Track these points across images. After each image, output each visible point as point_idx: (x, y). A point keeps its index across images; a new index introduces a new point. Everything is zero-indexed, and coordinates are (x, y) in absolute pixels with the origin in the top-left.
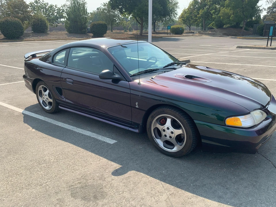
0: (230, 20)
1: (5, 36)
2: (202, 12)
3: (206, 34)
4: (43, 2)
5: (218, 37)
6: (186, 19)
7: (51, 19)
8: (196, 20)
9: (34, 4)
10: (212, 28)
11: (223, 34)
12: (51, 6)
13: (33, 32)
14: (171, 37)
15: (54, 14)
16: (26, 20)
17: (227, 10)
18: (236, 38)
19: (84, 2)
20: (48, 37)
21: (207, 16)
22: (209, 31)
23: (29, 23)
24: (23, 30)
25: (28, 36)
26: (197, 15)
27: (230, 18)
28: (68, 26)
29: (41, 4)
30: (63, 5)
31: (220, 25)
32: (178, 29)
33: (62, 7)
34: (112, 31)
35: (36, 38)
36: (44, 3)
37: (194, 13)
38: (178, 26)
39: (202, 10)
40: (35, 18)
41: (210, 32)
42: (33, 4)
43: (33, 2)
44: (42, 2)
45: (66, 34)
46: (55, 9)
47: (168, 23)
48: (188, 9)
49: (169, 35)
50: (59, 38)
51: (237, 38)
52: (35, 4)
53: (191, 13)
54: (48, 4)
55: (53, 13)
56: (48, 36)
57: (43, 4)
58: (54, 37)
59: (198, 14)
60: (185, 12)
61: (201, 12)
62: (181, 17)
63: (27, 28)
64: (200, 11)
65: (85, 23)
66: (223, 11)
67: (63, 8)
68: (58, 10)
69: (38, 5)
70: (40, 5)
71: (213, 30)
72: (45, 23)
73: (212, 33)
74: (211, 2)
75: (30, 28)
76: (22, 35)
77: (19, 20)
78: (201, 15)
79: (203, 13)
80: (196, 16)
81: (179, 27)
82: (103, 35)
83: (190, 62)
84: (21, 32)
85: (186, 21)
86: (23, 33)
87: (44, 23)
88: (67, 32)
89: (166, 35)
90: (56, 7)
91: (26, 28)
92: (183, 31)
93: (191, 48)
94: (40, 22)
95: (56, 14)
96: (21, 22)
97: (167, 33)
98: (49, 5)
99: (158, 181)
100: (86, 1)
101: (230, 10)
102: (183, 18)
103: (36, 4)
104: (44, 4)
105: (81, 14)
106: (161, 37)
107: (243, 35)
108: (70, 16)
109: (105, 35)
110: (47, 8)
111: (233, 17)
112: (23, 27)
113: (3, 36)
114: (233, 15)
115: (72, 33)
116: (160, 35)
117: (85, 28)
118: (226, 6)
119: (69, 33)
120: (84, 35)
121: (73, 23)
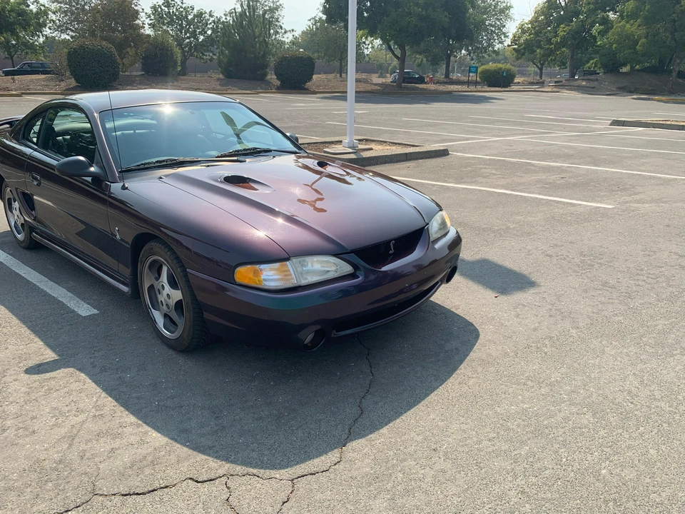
0: (636, 52)
1: (77, 81)
2: (565, 31)
3: (572, 88)
4: (182, 3)
5: (603, 95)
6: (524, 48)
7: (198, 45)
8: (551, 52)
9: (161, 8)
10: (594, 73)
11: (619, 88)
12: (200, 15)
13: (142, 75)
14: (476, 92)
15: (206, 32)
16: (130, 46)
17: (633, 28)
18: (649, 99)
19: (278, 4)
21: (581, 42)
22: (583, 79)
23: (136, 54)
24: (118, 68)
25: (131, 81)
26: (551, 39)
27: (637, 47)
28: (225, 60)
29: (177, 10)
30: (228, 11)
31: (612, 67)
32: (499, 73)
33: (225, 15)
34: (341, 76)
36: (183, 6)
37: (545, 33)
38: (500, 65)
39: (567, 25)
40: (148, 42)
41: (584, 83)
42: (159, 10)
43: (160, 4)
44: (180, 4)
45: (219, 79)
46: (209, 20)
47: (483, 57)
48: (531, 22)
49: (472, 88)
51: (652, 100)
52: (163, 7)
53: (537, 34)
54: (193, 9)
55: (203, 30)
56: (176, 83)
57: (181, 10)
59: (556, 36)
60: (523, 30)
61: (563, 30)
62: (512, 43)
63: (132, 64)
64: (561, 29)
65: (264, 56)
66: (620, 27)
67: (226, 19)
68: (214, 22)
69: (171, 11)
70: (174, 10)
71: (593, 77)
72: (172, 54)
73: (588, 85)
74: (592, 6)
75: (138, 65)
76: (114, 80)
77: (110, 45)
78: (561, 38)
79: (568, 33)
80: (549, 41)
81: (501, 69)
82: (303, 84)
83: (448, 154)
84: (113, 74)
85: (523, 54)
86: (117, 75)
87: (169, 53)
88: (221, 76)
89: (465, 88)
90: (211, 16)
92: (513, 79)
93: (493, 122)
94: (160, 50)
95: (209, 32)
96: (113, 50)
97: (468, 83)
98: (195, 11)
99: (99, 390)
100: (281, 2)
101: (639, 26)
102: (516, 44)
103: (166, 9)
104: (185, 9)
105: (257, 32)
106: (450, 93)
107: (671, 92)
109: (308, 85)
110: (190, 17)
111: (644, 44)
112: (119, 60)
113: (73, 82)
114: (643, 40)
115: (232, 78)
116: (449, 86)
117: (264, 66)
118: (627, 16)
119: (225, 76)
120: (259, 83)
121: (234, 53)
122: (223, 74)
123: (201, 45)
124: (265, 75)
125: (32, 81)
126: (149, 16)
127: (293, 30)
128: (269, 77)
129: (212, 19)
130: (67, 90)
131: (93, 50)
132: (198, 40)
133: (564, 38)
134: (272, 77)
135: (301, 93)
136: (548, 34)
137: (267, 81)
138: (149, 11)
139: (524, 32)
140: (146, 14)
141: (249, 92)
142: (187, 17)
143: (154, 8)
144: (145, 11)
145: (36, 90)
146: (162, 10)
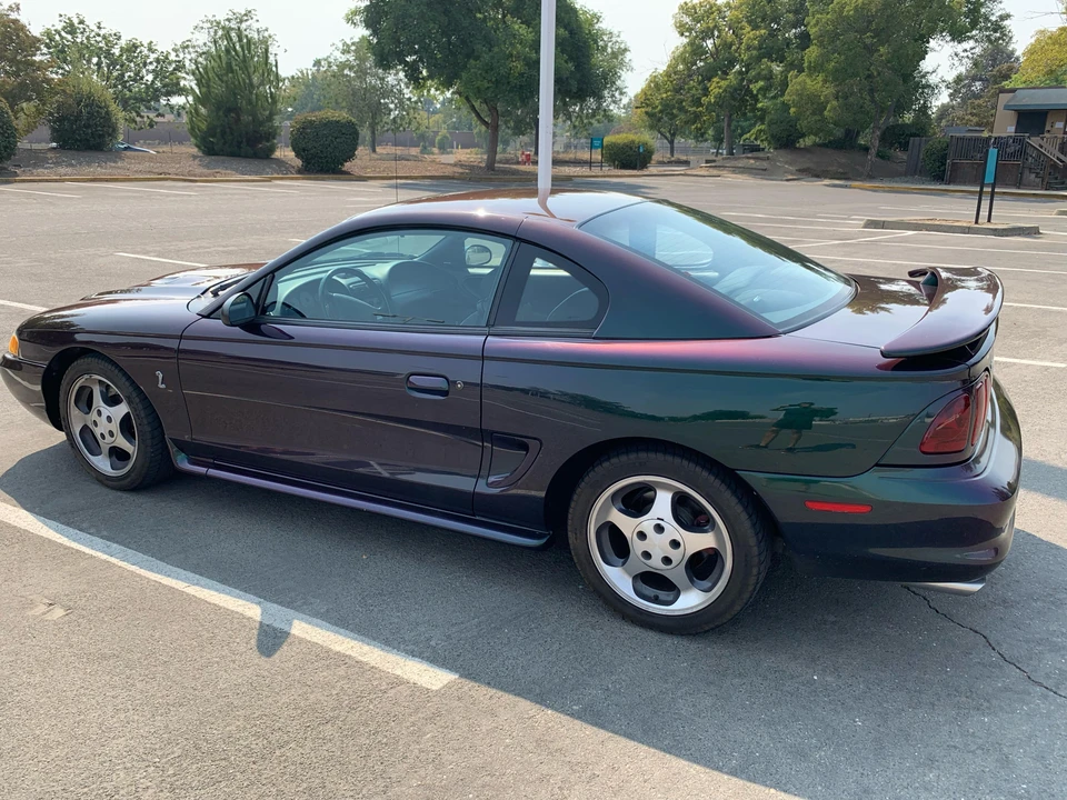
0: (824, 119)
2: (720, 87)
3: (737, 170)
4: (99, 28)
5: (782, 180)
6: (661, 111)
7: (130, 98)
8: (697, 116)
9: (60, 35)
10: (756, 149)
11: (799, 171)
12: (132, 48)
13: (55, 148)
14: (604, 176)
15: (142, 78)
16: (29, 99)
17: (814, 84)
18: (846, 187)
19: (266, 34)
20: (118, 168)
21: (739, 102)
22: (748, 158)
23: (39, 112)
24: (14, 137)
25: (36, 160)
26: (700, 98)
27: (826, 113)
28: (204, 126)
29: (88, 38)
30: (179, 43)
31: (786, 140)
32: (631, 148)
33: (175, 50)
34: (374, 151)
35: (69, 170)
36: (102, 32)
37: (690, 89)
38: (631, 137)
39: (721, 79)
40: (64, 91)
41: (751, 163)
42: (57, 37)
43: (59, 26)
44: (96, 30)
45: (195, 157)
46: (148, 57)
47: (591, 124)
48: (668, 74)
49: (596, 171)
50: (165, 173)
51: (850, 187)
52: (63, 34)
53: (677, 90)
54: (119, 39)
55: (137, 74)
56: (119, 164)
57: (99, 39)
58: (141, 167)
59: (706, 92)
60: (655, 84)
61: (717, 86)
63: (30, 129)
64: (714, 85)
65: (270, 118)
66: (800, 84)
67: (177, 56)
68: (158, 61)
69: (79, 40)
70: (85, 39)
71: (761, 155)
72: (107, 113)
73: (757, 166)
74: (754, 52)
75: (45, 131)
76: (9, 158)
78: (715, 97)
79: (725, 91)
80: (697, 102)
81: (633, 142)
82: (342, 165)
84: (6, 147)
85: (659, 120)
86: (12, 149)
87: (103, 112)
88: (195, 150)
89: (585, 171)
90: (150, 50)
91: (28, 131)
92: (651, 157)
94: (86, 106)
95: (150, 77)
96: (5, 105)
97: (590, 163)
98: (123, 42)
100: (271, 32)
101: (825, 82)
102: (648, 105)
103: (69, 37)
104: (104, 37)
105: (255, 80)
106: (569, 178)
107: (871, 177)
108: (208, 86)
109: (347, 166)
110: (114, 52)
111: (834, 109)
112: (14, 124)
114: (835, 103)
115: (217, 154)
116: (562, 168)
117: (271, 135)
118: (809, 68)
120: (265, 162)
121: (221, 113)
122: (197, 146)
123: (136, 99)
124: (272, 150)
128: (278, 154)
129: (153, 57)
133: (719, 96)
134: (285, 153)
135: (339, 180)
136: (693, 92)
137: (277, 159)
139: (658, 87)
141: (250, 178)
142: (108, 51)
146: (62, 38)
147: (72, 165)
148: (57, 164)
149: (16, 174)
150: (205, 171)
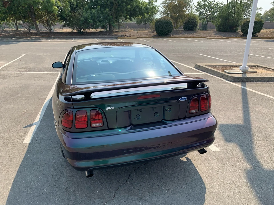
1: (157, 33)
12: (217, 4)
13: (183, 30)
25: (177, 33)
28: (219, 24)
29: (207, 3)
45: (215, 32)
52: (202, 2)
54: (214, 2)
57: (209, 3)
58: (199, 35)
65: (238, 21)
69: (205, 3)
70: (206, 3)
75: (182, 26)
76: (171, 32)
82: (256, 34)
84: (170, 30)
90: (222, 4)
94: (191, 20)
96: (172, 20)
98: (215, 3)
103: (203, 3)
104: (210, 2)
109: (258, 34)
110: (212, 5)
112: (173, 25)
113: (155, 33)
115: (221, 31)
117: (237, 26)
119: (218, 30)
120: (233, 33)
121: (224, 20)
122: (216, 29)
124: (237, 30)
125: (143, 33)
126: (196, 6)
127: (261, 8)
130: (153, 36)
131: (164, 21)
132: (214, 15)
134: (240, 31)
137: (237, 32)
138: (196, 4)
140: (195, 5)
142: (211, 5)
143: (198, 3)
144: (194, 4)
145: (143, 36)
146: (201, 3)
147: (184, 34)
148: (181, 34)
149: (171, 36)
150: (214, 36)
